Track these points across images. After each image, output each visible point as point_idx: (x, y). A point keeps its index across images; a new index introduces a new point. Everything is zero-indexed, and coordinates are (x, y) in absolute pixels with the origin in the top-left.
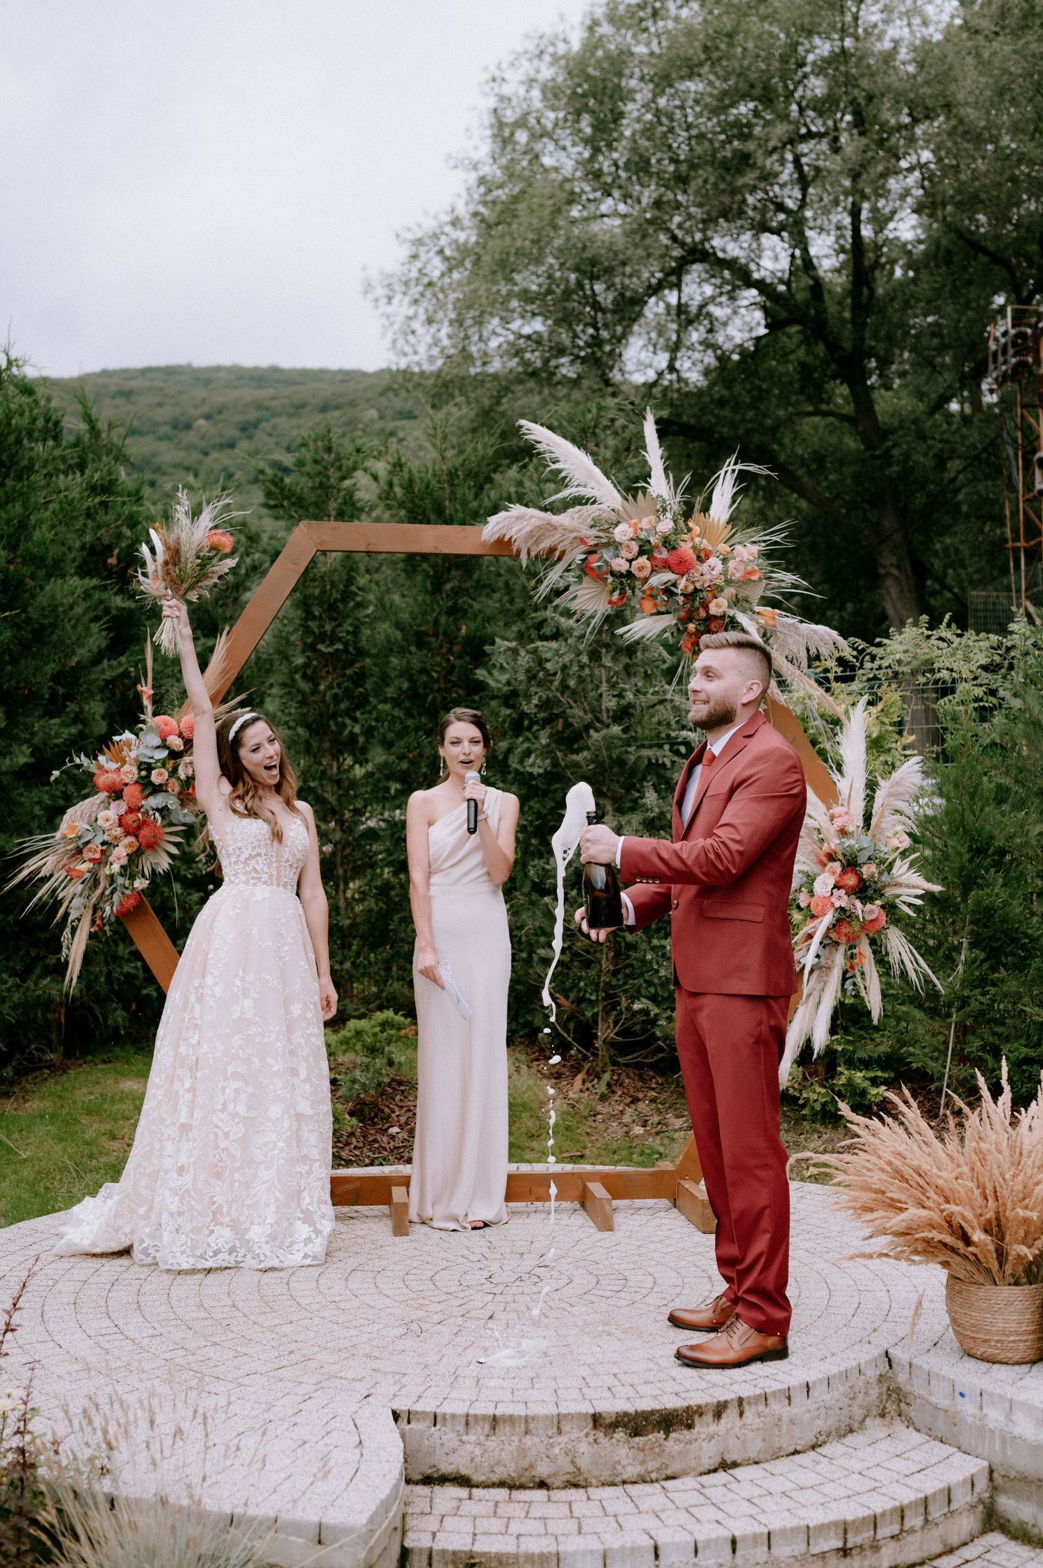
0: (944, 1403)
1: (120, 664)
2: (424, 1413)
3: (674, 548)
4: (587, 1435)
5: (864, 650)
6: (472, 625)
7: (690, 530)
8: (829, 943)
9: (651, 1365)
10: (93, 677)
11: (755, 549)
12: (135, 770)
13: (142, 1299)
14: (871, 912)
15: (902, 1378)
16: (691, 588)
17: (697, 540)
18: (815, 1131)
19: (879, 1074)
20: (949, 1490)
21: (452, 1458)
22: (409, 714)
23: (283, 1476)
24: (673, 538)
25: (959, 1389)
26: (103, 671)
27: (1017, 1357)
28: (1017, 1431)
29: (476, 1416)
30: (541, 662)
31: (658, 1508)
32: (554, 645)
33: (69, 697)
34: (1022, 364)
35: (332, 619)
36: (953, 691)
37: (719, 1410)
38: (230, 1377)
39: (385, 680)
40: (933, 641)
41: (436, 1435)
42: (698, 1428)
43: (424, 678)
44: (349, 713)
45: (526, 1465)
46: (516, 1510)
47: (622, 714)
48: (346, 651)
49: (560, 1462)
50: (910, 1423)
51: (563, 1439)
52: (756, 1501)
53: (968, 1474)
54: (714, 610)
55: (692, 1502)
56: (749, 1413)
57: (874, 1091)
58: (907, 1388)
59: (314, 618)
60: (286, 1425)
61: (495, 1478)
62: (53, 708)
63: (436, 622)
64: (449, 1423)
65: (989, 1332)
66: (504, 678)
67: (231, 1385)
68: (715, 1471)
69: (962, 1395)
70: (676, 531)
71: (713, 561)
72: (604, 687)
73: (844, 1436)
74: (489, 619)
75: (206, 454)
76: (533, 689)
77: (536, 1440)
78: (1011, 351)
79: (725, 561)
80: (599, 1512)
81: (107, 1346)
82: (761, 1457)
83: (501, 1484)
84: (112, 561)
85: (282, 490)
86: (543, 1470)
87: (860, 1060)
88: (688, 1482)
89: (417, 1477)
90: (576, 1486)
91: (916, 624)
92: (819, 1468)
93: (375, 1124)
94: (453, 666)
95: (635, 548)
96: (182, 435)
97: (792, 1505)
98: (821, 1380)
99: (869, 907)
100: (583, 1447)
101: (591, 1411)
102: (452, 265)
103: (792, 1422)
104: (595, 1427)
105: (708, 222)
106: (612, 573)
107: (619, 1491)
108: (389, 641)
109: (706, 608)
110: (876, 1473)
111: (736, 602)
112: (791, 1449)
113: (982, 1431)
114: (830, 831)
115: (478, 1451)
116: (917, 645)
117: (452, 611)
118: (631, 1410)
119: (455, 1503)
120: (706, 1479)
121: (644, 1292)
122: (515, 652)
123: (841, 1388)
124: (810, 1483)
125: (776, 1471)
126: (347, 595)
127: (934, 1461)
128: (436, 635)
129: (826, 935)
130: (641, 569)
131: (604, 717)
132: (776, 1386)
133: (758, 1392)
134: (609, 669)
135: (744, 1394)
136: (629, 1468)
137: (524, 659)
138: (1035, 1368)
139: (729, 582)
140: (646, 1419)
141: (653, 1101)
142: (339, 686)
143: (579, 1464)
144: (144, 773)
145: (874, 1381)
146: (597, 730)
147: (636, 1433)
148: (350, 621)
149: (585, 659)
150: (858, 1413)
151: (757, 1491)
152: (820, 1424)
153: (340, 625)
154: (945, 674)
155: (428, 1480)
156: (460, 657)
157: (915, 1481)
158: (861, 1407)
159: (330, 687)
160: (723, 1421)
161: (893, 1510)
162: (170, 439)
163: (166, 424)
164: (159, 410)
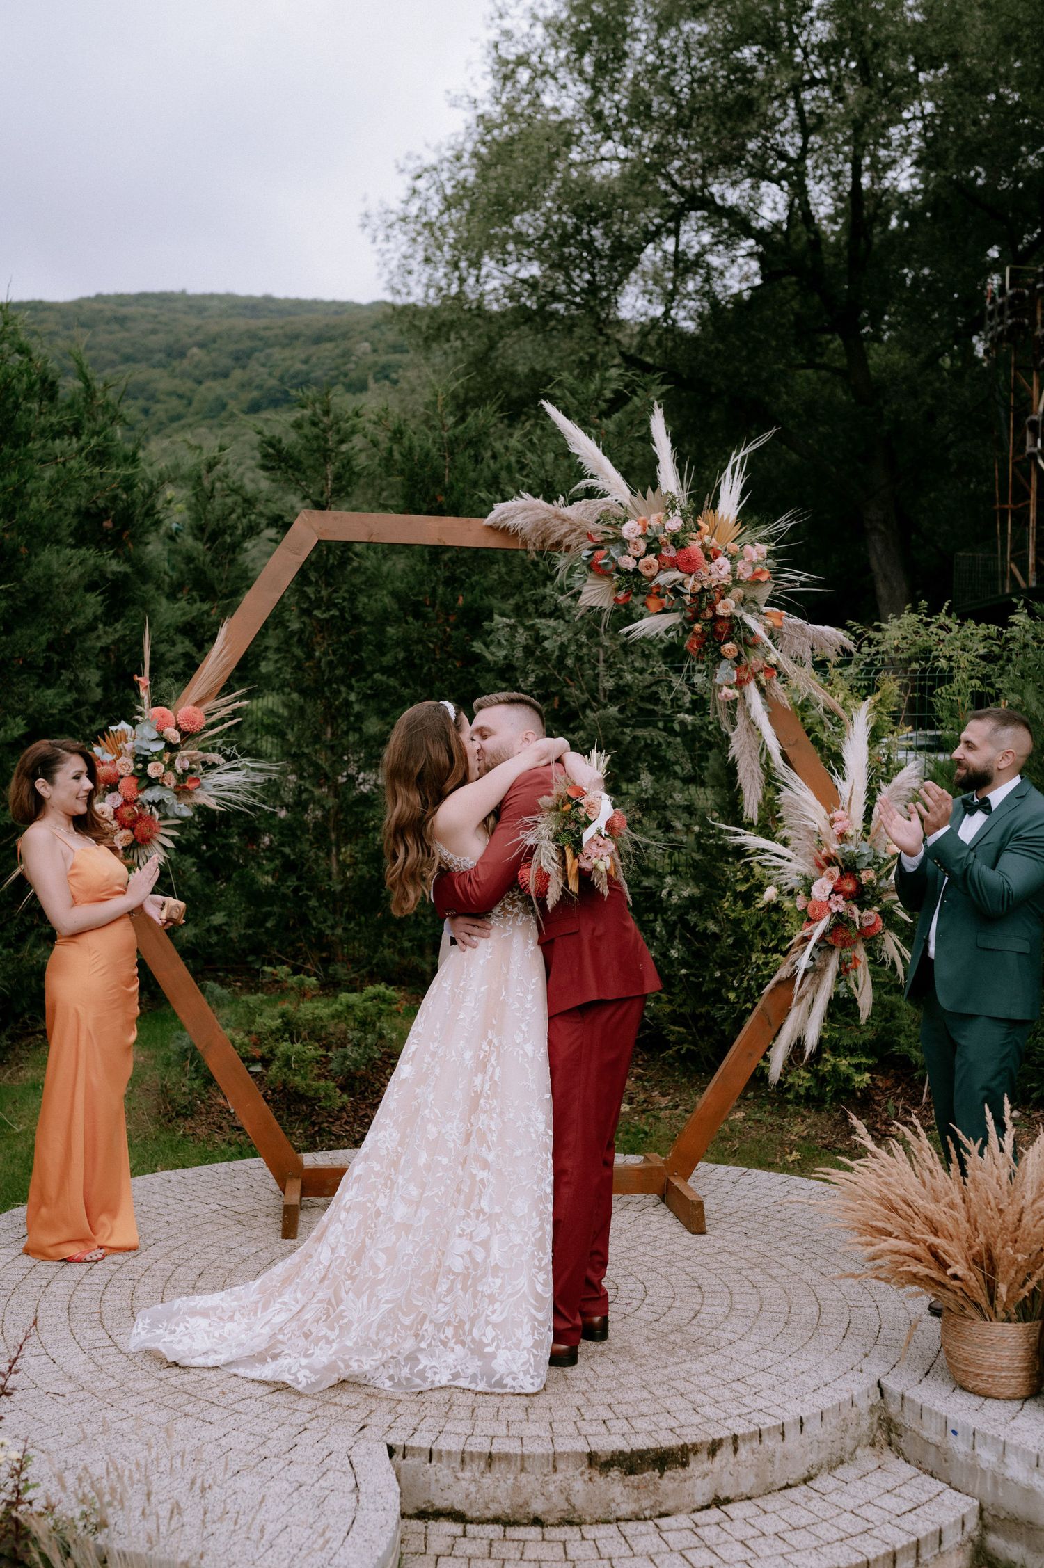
0: (936, 1439)
1: (116, 631)
2: (421, 1449)
3: (683, 547)
4: (582, 1474)
5: (861, 635)
6: (469, 598)
7: (699, 528)
8: (825, 946)
9: (645, 1394)
10: (88, 644)
11: (764, 548)
12: (130, 762)
13: (136, 1303)
14: (869, 918)
15: (893, 1409)
16: (699, 587)
17: (707, 538)
18: (797, 1114)
19: (864, 1060)
20: (941, 1531)
21: (447, 1494)
22: (406, 685)
23: (280, 1527)
24: (681, 536)
25: (951, 1426)
26: (99, 637)
27: (1009, 1393)
28: (1009, 1473)
29: (472, 1454)
30: (539, 639)
31: (652, 1551)
32: (552, 623)
33: (63, 665)
34: (1018, 326)
35: (328, 585)
36: (950, 679)
37: (714, 1448)
38: (224, 1402)
39: (381, 648)
40: (932, 628)
41: (431, 1471)
42: (692, 1465)
43: (420, 647)
44: (342, 680)
45: (521, 1501)
46: (510, 1551)
47: (619, 694)
48: (343, 618)
49: (554, 1500)
50: (900, 1453)
51: (558, 1477)
52: (749, 1543)
53: (959, 1516)
54: (721, 610)
55: (686, 1544)
56: (744, 1450)
57: (858, 1078)
58: (899, 1420)
59: (309, 583)
60: (281, 1464)
61: (489, 1514)
62: (47, 676)
63: (434, 590)
64: (445, 1460)
65: (981, 1366)
66: (502, 653)
67: (225, 1414)
68: (708, 1507)
69: (955, 1433)
70: (684, 530)
71: (722, 560)
72: (601, 667)
73: (835, 1468)
74: (488, 591)
75: (200, 383)
76: (531, 667)
77: (532, 1478)
78: (1008, 313)
79: (733, 559)
80: (594, 1555)
81: (101, 1361)
82: (754, 1493)
83: (496, 1521)
84: (108, 524)
85: (279, 452)
86: (538, 1507)
87: (844, 1047)
88: (682, 1520)
89: (411, 1511)
90: (570, 1523)
91: (915, 610)
92: (811, 1505)
93: (365, 1098)
94: (450, 637)
95: (643, 545)
96: (175, 363)
97: (786, 1549)
98: (815, 1415)
99: (866, 913)
100: (578, 1485)
101: (587, 1450)
102: (450, 204)
103: (785, 1457)
104: (591, 1465)
105: (709, 167)
106: (618, 570)
107: (611, 1529)
108: (385, 610)
109: (714, 609)
110: (868, 1512)
111: (743, 602)
112: (783, 1484)
113: (973, 1469)
114: (830, 836)
115: (473, 1488)
116: (917, 633)
117: (451, 581)
118: (627, 1449)
119: (449, 1541)
120: (698, 1517)
121: (636, 1303)
122: (513, 628)
123: (834, 1421)
124: (803, 1522)
125: (769, 1508)
126: (345, 561)
127: (924, 1497)
128: (433, 605)
129: (822, 938)
130: (648, 567)
131: (601, 696)
132: (770, 1422)
133: (753, 1428)
134: (606, 649)
135: (739, 1431)
136: (623, 1506)
137: (522, 637)
138: (1027, 1405)
139: (737, 582)
140: (641, 1457)
141: (639, 1078)
142: (334, 652)
143: (573, 1501)
144: (140, 766)
145: (865, 1412)
146: (593, 711)
147: (631, 1471)
148: (345, 587)
149: (583, 639)
150: (849, 1444)
151: (751, 1532)
152: (813, 1458)
153: (336, 591)
154: (943, 663)
155: (422, 1515)
156: (456, 628)
157: (907, 1522)
158: (853, 1438)
159: (325, 654)
160: (717, 1458)
161: (886, 1555)
162: (164, 367)
163: (160, 351)
164: (153, 338)
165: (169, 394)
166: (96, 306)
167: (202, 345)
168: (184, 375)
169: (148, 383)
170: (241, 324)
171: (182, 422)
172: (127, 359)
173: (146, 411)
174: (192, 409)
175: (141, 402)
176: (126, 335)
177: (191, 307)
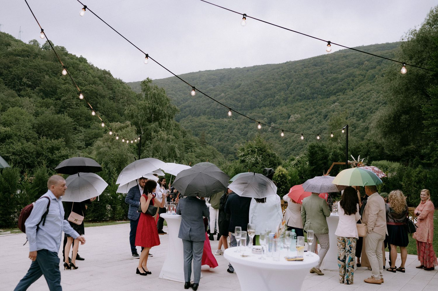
11: (364, 164)
75: (368, 71)
96: (361, 66)
162: (358, 68)
163: (356, 63)
164: (355, 60)
165: (359, 75)
166: (339, 54)
167: (367, 61)
168: (363, 69)
169: (353, 72)
171: (363, 82)
172: (348, 67)
173: (353, 80)
174: (365, 78)
175: (352, 78)
176: (347, 60)
177: (365, 49)
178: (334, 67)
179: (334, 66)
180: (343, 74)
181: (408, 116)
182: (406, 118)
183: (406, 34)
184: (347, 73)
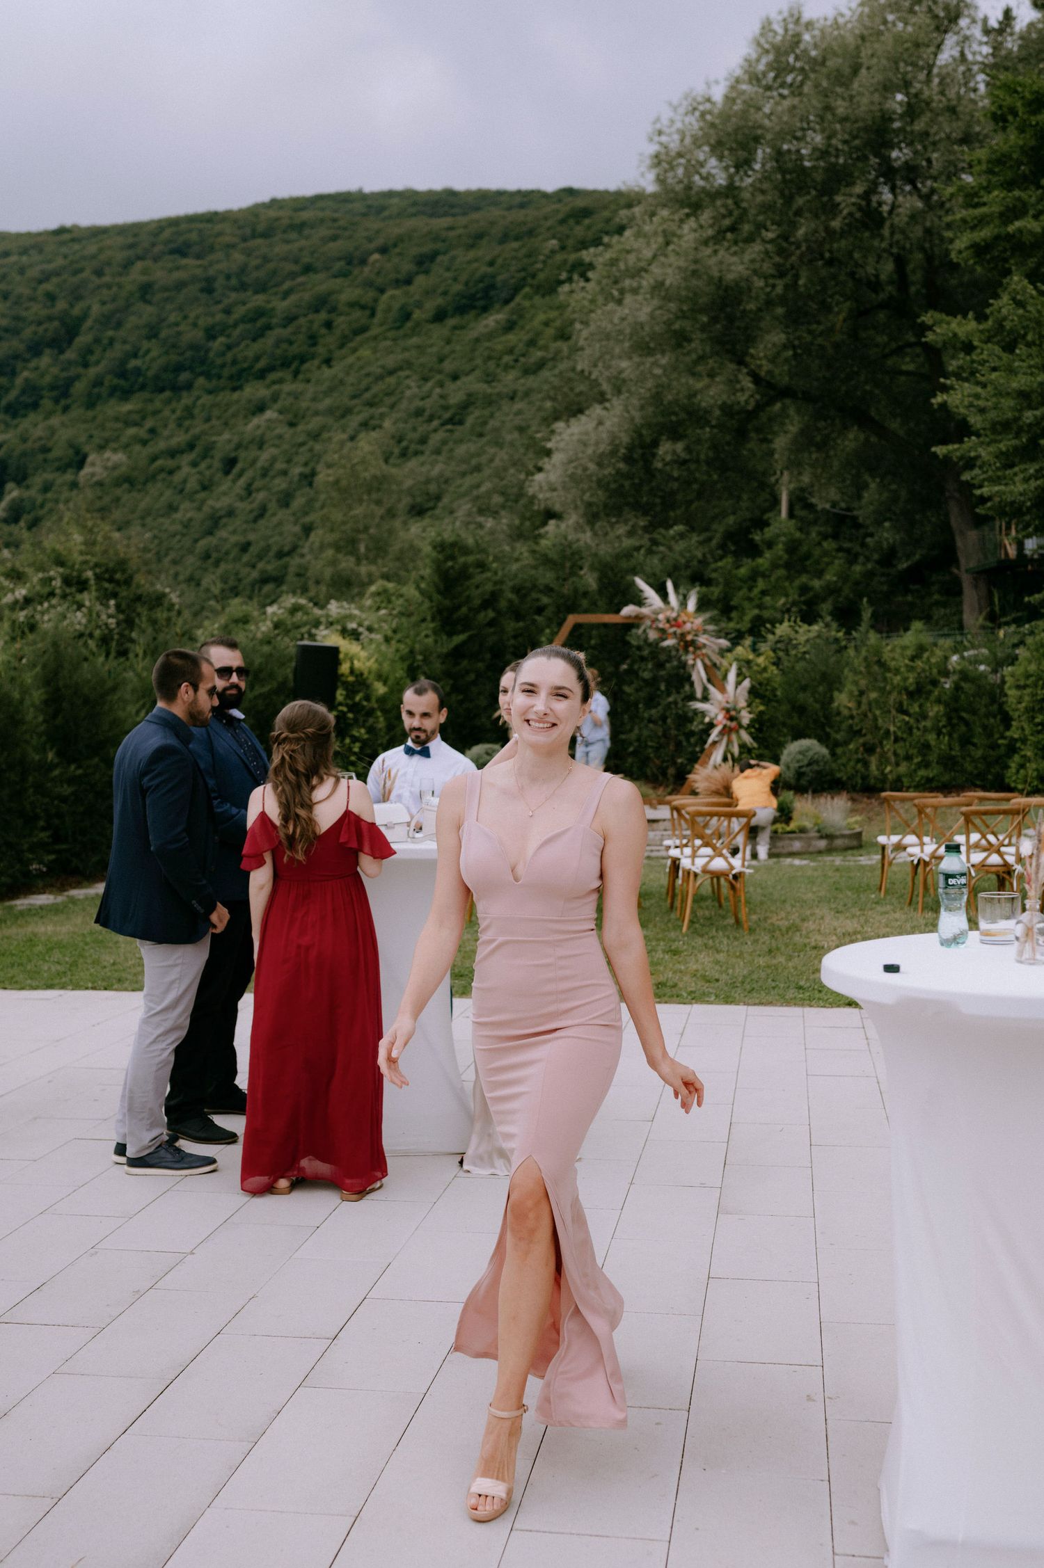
3: (677, 621)
7: (682, 614)
11: (701, 619)
14: (734, 725)
16: (682, 632)
17: (685, 617)
24: (677, 617)
71: (688, 624)
75: (382, 291)
79: (692, 623)
95: (665, 620)
96: (356, 271)
106: (658, 628)
109: (686, 638)
111: (696, 635)
114: (723, 702)
129: (721, 731)
130: (667, 627)
139: (693, 629)
162: (346, 276)
163: (339, 259)
164: (331, 245)
165: (352, 305)
166: (272, 213)
167: (383, 250)
168: (369, 284)
169: (330, 294)
170: (421, 224)
171: (368, 334)
172: (308, 269)
173: (329, 325)
174: (376, 320)
175: (323, 316)
176: (303, 243)
177: (369, 207)
178: (257, 268)
179: (258, 261)
180: (293, 298)
181: (680, 446)
182: (674, 452)
183: (675, 109)
184: (307, 296)
